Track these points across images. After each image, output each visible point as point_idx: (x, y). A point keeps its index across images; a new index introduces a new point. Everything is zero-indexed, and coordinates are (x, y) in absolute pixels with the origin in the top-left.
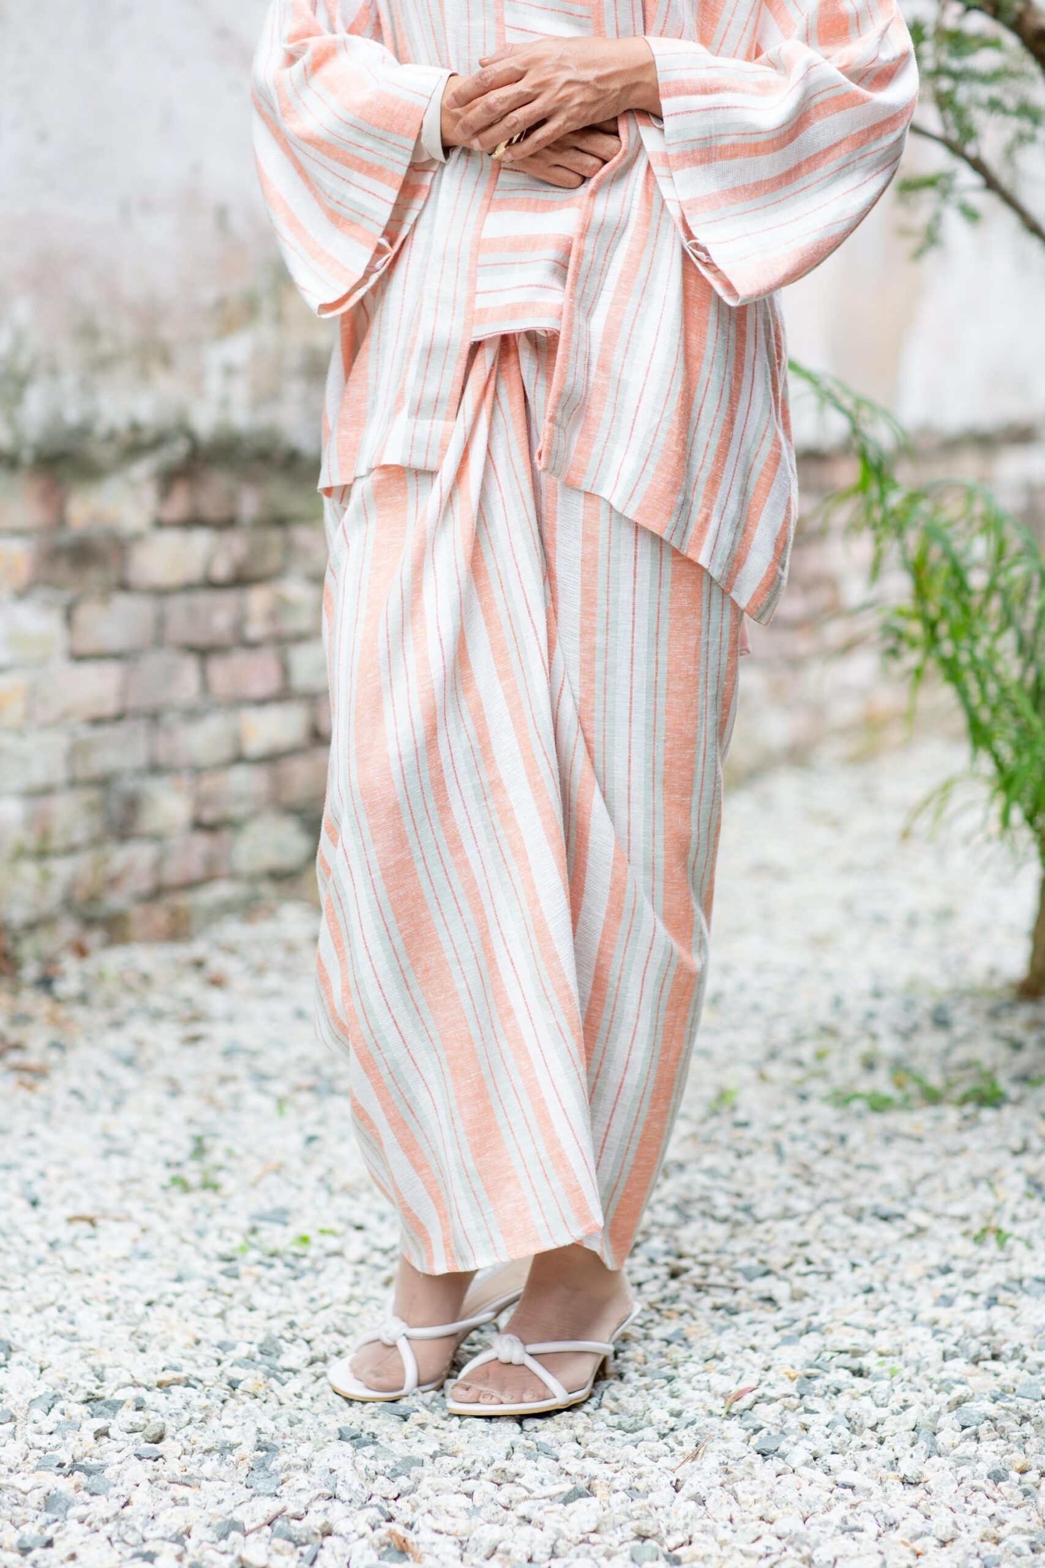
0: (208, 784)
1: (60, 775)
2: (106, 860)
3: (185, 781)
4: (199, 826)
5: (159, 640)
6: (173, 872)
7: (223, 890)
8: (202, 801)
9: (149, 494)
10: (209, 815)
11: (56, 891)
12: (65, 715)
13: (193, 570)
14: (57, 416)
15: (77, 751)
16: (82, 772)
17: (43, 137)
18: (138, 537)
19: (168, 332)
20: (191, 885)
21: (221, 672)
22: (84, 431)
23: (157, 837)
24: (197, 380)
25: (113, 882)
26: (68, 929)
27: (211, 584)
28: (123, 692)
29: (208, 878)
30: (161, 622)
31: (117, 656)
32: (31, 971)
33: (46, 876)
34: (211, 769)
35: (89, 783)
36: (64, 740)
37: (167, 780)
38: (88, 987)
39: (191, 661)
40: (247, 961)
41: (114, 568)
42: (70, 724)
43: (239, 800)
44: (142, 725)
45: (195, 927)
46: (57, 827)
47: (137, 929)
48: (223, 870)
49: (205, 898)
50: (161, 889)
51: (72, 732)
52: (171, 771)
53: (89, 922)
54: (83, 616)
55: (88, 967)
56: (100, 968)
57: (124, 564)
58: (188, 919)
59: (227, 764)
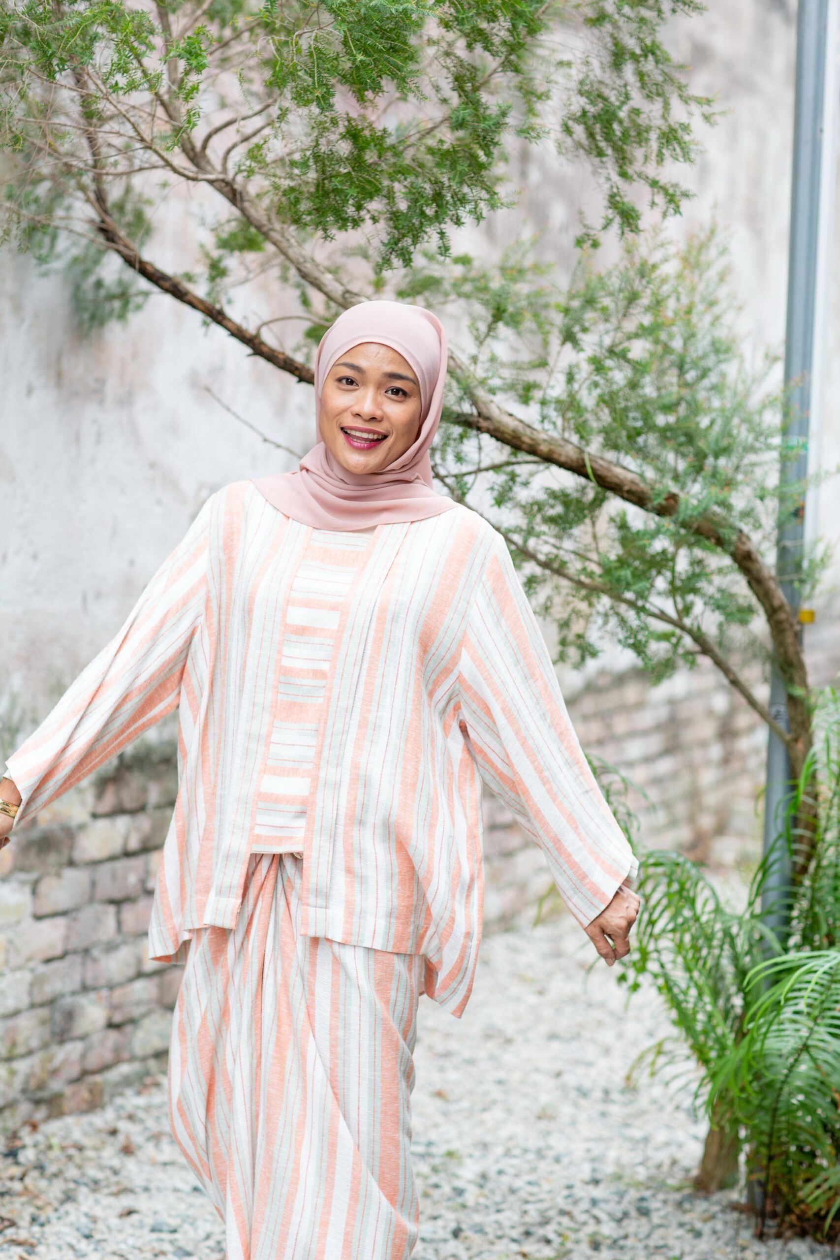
0: (118, 993)
1: (25, 1001)
2: (50, 1059)
3: (105, 993)
4: (112, 1026)
5: (92, 900)
6: (93, 1062)
7: (125, 1069)
8: (114, 1008)
9: (90, 797)
10: (117, 1018)
11: (18, 1083)
12: (29, 959)
13: (116, 846)
15: (37, 982)
16: (38, 999)
17: (35, 557)
18: (82, 827)
20: (105, 1068)
21: (130, 915)
23: (83, 1038)
25: (55, 1072)
26: (25, 1108)
27: (127, 854)
28: (67, 938)
29: (117, 1061)
30: (93, 884)
31: (64, 913)
33: (13, 1073)
34: (121, 985)
35: (42, 1005)
36: (28, 977)
37: (92, 995)
38: (42, 1157)
39: (112, 909)
40: (146, 1129)
41: (65, 851)
42: (32, 964)
43: (138, 1003)
44: (78, 959)
45: (106, 1098)
46: (20, 1039)
47: (68, 1105)
48: (126, 1055)
49: (113, 1075)
50: (85, 1073)
51: (32, 970)
52: (95, 989)
53: (38, 1102)
54: (43, 887)
55: (39, 1137)
56: (47, 1137)
57: (72, 848)
58: (101, 1093)
59: (131, 980)
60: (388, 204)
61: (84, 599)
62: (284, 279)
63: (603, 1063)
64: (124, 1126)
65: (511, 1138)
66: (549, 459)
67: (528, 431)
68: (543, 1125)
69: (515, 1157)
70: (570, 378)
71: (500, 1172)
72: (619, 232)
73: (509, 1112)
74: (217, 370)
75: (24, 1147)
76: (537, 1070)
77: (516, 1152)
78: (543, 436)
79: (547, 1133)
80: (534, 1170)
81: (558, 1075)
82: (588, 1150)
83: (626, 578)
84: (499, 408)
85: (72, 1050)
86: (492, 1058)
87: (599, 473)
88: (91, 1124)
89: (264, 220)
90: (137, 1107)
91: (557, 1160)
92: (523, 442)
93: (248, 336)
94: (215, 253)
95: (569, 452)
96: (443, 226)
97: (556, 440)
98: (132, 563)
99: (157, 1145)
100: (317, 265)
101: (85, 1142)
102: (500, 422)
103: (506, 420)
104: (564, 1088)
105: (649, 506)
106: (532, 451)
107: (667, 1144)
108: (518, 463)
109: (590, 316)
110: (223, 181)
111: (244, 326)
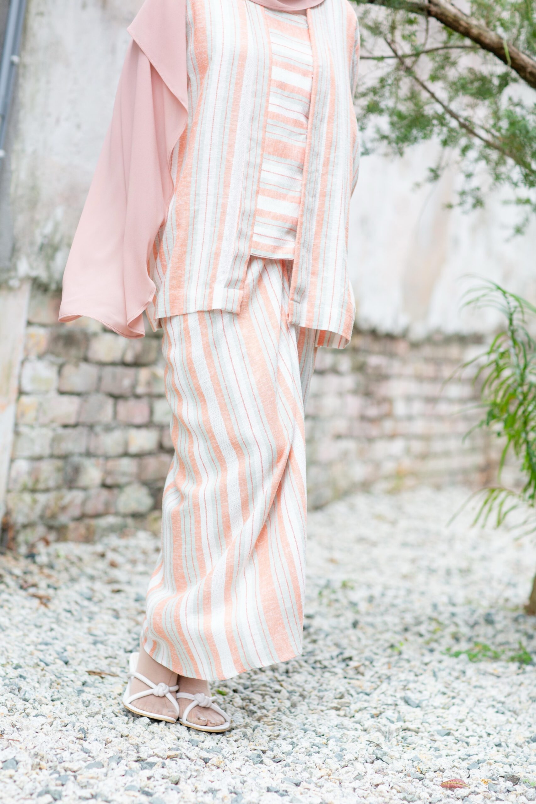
0: (111, 464)
1: (47, 451)
2: (62, 498)
3: (101, 461)
4: (105, 486)
5: (98, 389)
6: (90, 508)
7: (111, 520)
8: (108, 473)
10: (109, 481)
11: (38, 510)
12: (52, 421)
13: (117, 356)
15: (56, 440)
16: (57, 452)
17: (78, 126)
18: (95, 335)
20: (97, 516)
21: (122, 407)
23: (85, 489)
25: (64, 509)
26: (41, 530)
27: (124, 364)
28: (79, 413)
29: (107, 513)
30: (100, 379)
31: (79, 394)
32: (23, 550)
33: (35, 502)
34: (113, 458)
35: (59, 457)
36: (50, 433)
37: (93, 460)
38: (52, 561)
39: (110, 402)
40: (125, 557)
41: (83, 349)
42: (54, 426)
43: (124, 474)
44: (85, 431)
45: (96, 538)
46: (42, 477)
47: (71, 535)
48: (112, 510)
49: (103, 522)
50: (84, 515)
51: (54, 430)
52: (95, 456)
53: (50, 528)
54: (68, 370)
55: (51, 550)
56: (56, 551)
57: (87, 348)
58: (94, 532)
59: (120, 456)
64: (109, 553)
65: (386, 583)
71: (383, 596)
75: (39, 554)
78: (474, 23)
85: (77, 496)
86: (364, 551)
87: (513, 57)
90: (119, 545)
92: (460, 25)
95: (492, 36)
99: (134, 565)
101: (84, 557)
102: (445, 8)
108: (452, 46)
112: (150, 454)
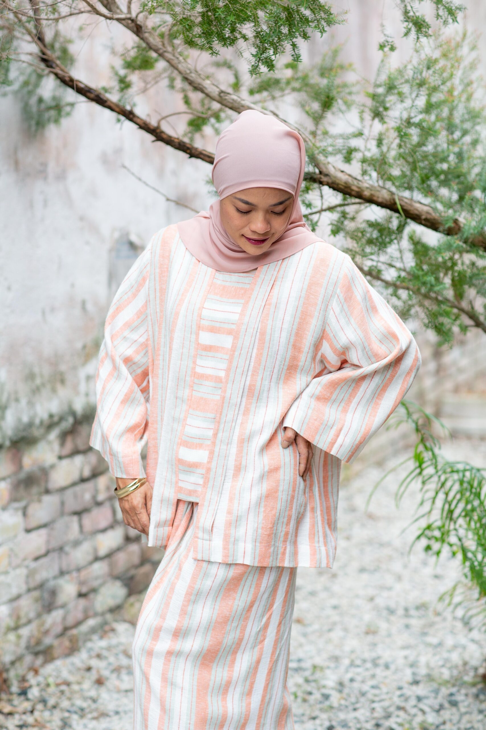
0: (83, 573)
1: (24, 587)
2: (43, 624)
3: (75, 574)
4: (81, 595)
5: (62, 514)
6: (70, 621)
7: (91, 622)
8: (82, 583)
9: (56, 446)
10: (84, 590)
11: (23, 643)
12: (24, 559)
13: (75, 476)
14: (19, 420)
15: (31, 574)
16: (32, 585)
17: (9, 288)
18: (53, 467)
19: (63, 367)
20: (78, 624)
21: (87, 521)
22: (30, 425)
23: (63, 606)
24: (75, 388)
25: (46, 632)
26: (28, 659)
27: (83, 480)
28: (48, 542)
29: (86, 617)
30: (63, 504)
31: (44, 526)
32: (15, 688)
33: (19, 637)
34: (85, 567)
35: (35, 589)
36: (23, 571)
37: (67, 577)
38: (43, 693)
39: (75, 518)
40: (110, 664)
41: (43, 484)
42: (26, 563)
43: (96, 578)
44: (55, 555)
45: (80, 643)
46: (22, 614)
47: (56, 652)
48: (91, 613)
49: (84, 628)
50: (66, 629)
51: (27, 567)
52: (68, 572)
53: (36, 654)
54: (30, 511)
55: (40, 679)
56: (45, 678)
57: (47, 481)
58: (77, 641)
59: (91, 563)
60: (255, 26)
61: (44, 313)
62: (172, 86)
63: (398, 587)
64: (94, 663)
65: (353, 652)
66: (370, 201)
67: (355, 182)
68: (370, 638)
69: (358, 666)
70: (380, 142)
71: (352, 680)
72: (416, 37)
73: (346, 630)
74: (119, 151)
75: (30, 687)
76: (357, 596)
77: (358, 662)
78: (366, 185)
79: (374, 645)
80: (373, 676)
81: (372, 599)
82: (406, 657)
83: (430, 282)
84: (334, 167)
85: (57, 615)
86: (326, 589)
87: (405, 208)
88: (73, 664)
89: (160, 45)
90: (102, 648)
91: (387, 667)
92: (352, 190)
93: (152, 128)
94: (122, 72)
95: (384, 195)
96: (294, 40)
97: (375, 187)
98: (73, 285)
99: (119, 677)
100: (199, 75)
101: (71, 678)
102: (335, 177)
103: (340, 175)
104: (377, 609)
105: (441, 229)
106: (359, 195)
107: (455, 647)
108: (348, 205)
109: (391, 99)
110: (130, 19)
111: (148, 120)
112: (119, 549)
